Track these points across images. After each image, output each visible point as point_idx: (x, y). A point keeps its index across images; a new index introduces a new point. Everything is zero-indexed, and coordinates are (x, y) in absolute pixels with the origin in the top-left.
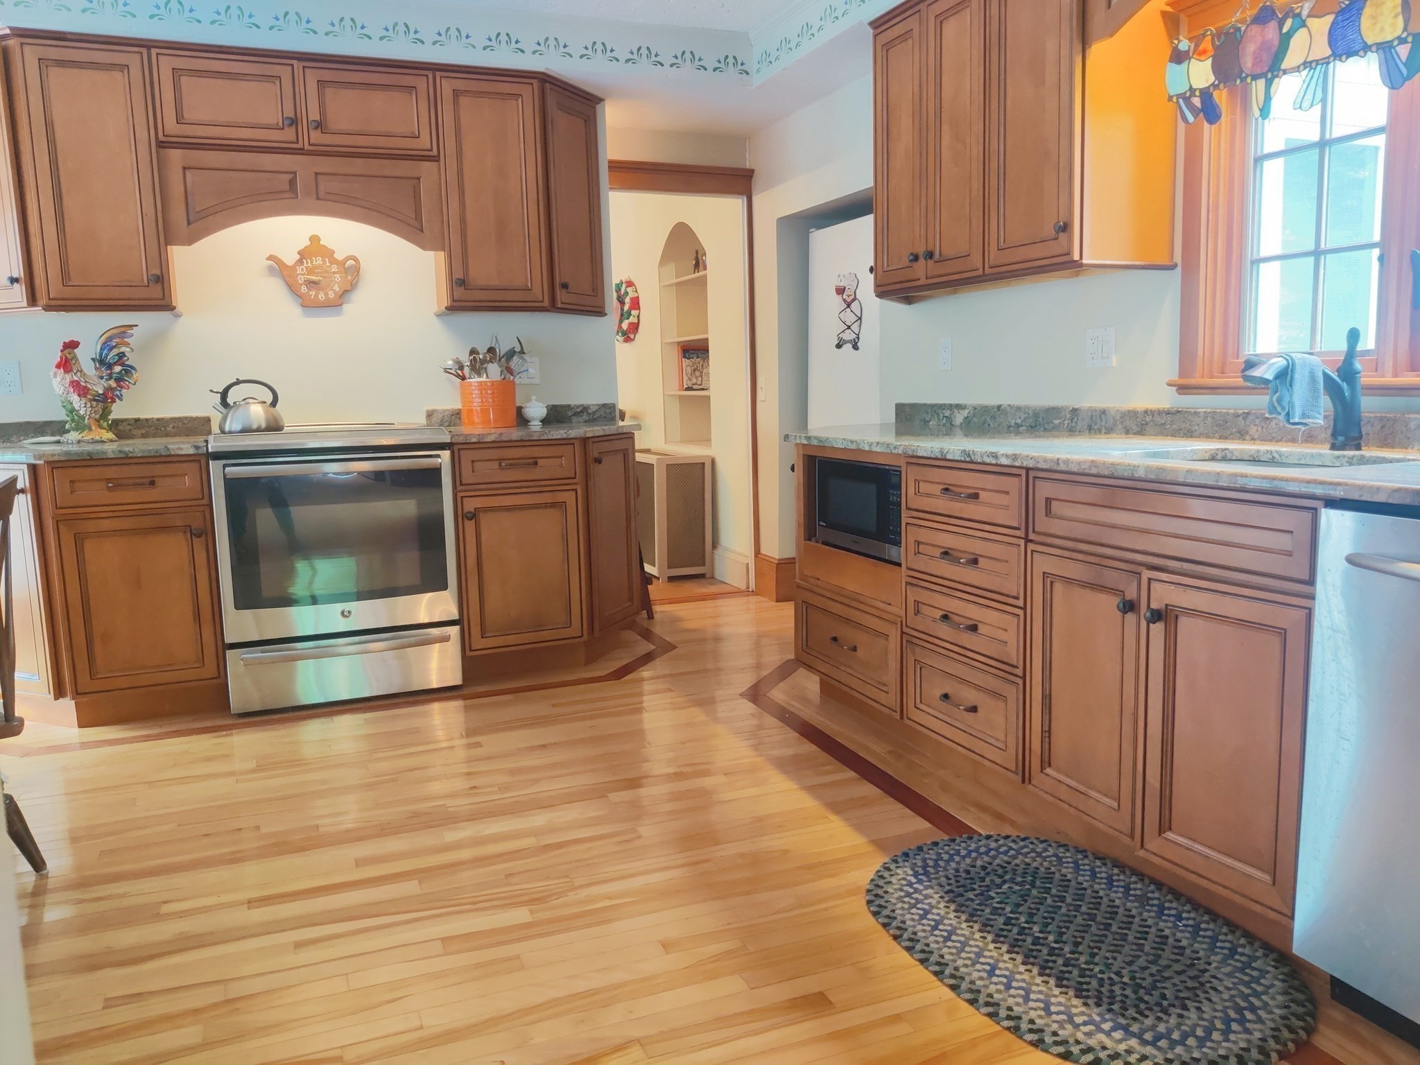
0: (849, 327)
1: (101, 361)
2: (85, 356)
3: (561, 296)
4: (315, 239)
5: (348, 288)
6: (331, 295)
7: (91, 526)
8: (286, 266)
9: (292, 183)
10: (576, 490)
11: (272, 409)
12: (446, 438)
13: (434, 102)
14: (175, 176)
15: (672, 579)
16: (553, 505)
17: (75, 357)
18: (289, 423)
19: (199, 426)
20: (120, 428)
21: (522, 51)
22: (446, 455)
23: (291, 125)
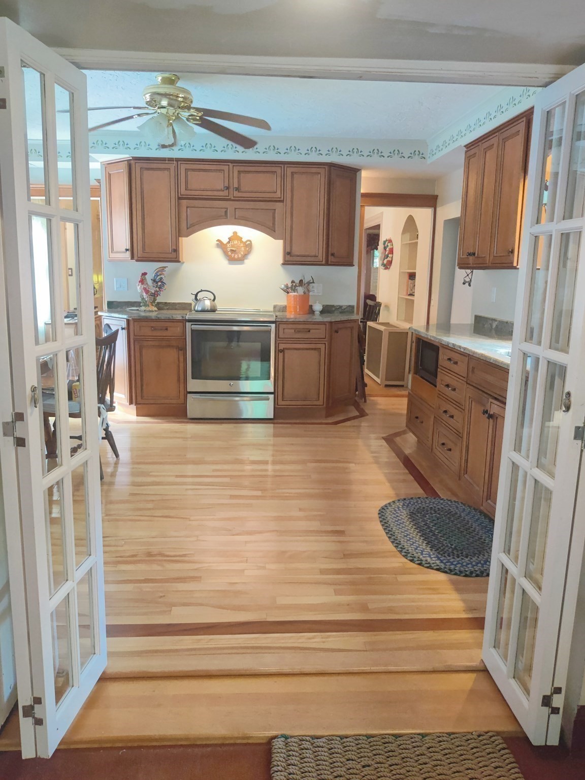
0: (468, 275)
1: (154, 281)
2: (149, 278)
3: (331, 259)
4: (235, 233)
5: (247, 253)
6: (240, 256)
7: (145, 343)
8: (223, 244)
9: (226, 212)
10: (325, 344)
11: (213, 302)
12: (273, 319)
13: (283, 177)
14: (184, 209)
15: (387, 386)
16: (315, 349)
17: (145, 279)
18: (219, 307)
19: (186, 307)
20: (160, 305)
21: (322, 154)
22: (273, 326)
23: (226, 189)
